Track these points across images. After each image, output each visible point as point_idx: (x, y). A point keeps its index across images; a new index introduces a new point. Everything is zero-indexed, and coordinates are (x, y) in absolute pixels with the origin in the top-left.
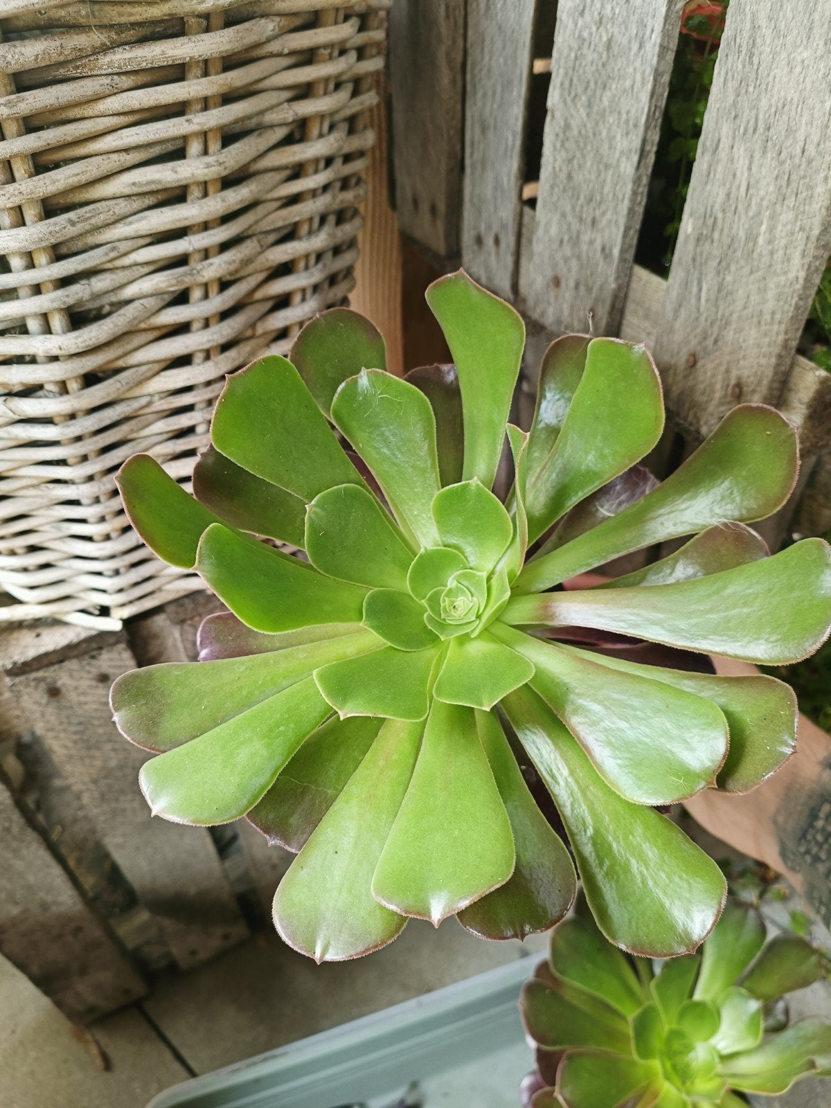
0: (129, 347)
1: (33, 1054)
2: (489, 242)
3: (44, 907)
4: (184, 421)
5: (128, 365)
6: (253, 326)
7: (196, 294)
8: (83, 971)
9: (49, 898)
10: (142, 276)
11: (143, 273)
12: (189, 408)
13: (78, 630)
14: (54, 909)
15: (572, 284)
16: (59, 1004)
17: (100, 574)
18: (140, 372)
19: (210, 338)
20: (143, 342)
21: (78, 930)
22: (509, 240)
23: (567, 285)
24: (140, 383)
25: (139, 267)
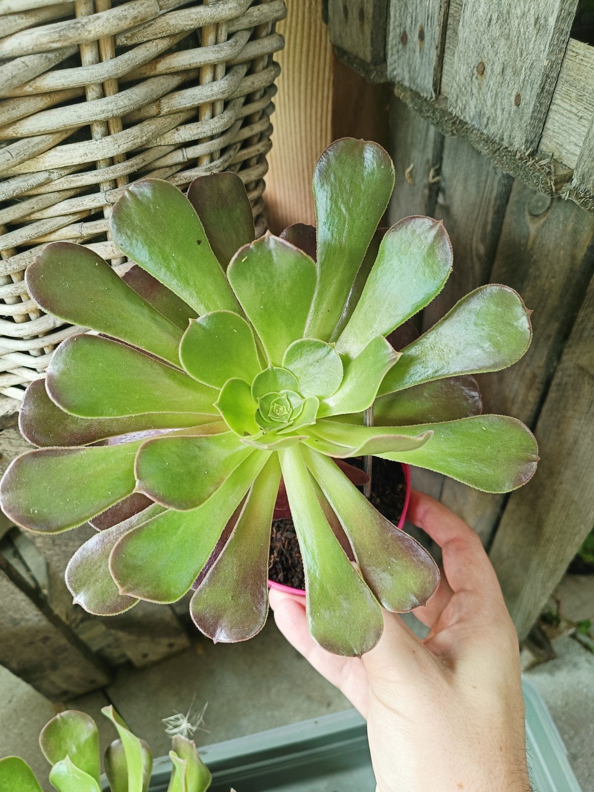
0: (16, 113)
1: (23, 720)
2: (414, 37)
3: (15, 622)
4: (89, 202)
5: (19, 135)
6: (157, 100)
7: (88, 56)
8: (54, 667)
9: (18, 616)
10: (22, 30)
11: (23, 26)
12: (94, 189)
13: (15, 403)
14: (23, 624)
15: (498, 69)
16: (38, 688)
17: (27, 353)
18: (32, 144)
19: (104, 107)
20: (32, 110)
21: (46, 639)
22: (433, 32)
23: (492, 70)
24: (33, 156)
25: (16, 17)
